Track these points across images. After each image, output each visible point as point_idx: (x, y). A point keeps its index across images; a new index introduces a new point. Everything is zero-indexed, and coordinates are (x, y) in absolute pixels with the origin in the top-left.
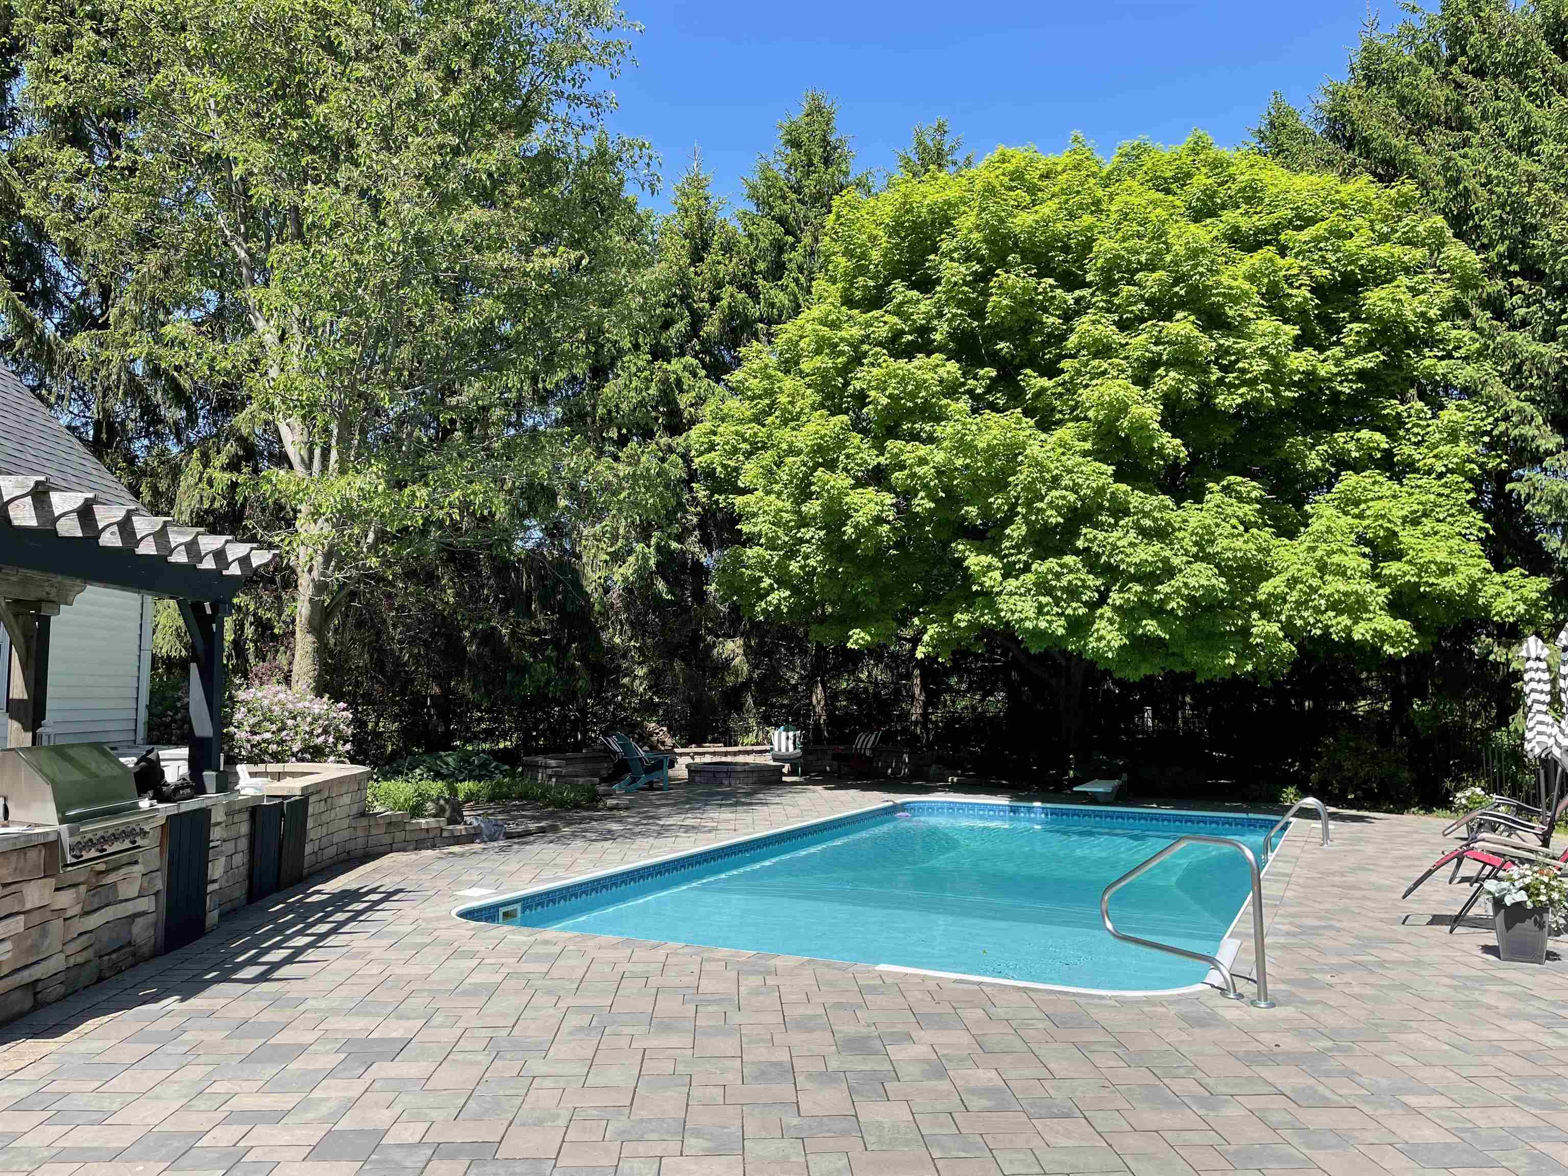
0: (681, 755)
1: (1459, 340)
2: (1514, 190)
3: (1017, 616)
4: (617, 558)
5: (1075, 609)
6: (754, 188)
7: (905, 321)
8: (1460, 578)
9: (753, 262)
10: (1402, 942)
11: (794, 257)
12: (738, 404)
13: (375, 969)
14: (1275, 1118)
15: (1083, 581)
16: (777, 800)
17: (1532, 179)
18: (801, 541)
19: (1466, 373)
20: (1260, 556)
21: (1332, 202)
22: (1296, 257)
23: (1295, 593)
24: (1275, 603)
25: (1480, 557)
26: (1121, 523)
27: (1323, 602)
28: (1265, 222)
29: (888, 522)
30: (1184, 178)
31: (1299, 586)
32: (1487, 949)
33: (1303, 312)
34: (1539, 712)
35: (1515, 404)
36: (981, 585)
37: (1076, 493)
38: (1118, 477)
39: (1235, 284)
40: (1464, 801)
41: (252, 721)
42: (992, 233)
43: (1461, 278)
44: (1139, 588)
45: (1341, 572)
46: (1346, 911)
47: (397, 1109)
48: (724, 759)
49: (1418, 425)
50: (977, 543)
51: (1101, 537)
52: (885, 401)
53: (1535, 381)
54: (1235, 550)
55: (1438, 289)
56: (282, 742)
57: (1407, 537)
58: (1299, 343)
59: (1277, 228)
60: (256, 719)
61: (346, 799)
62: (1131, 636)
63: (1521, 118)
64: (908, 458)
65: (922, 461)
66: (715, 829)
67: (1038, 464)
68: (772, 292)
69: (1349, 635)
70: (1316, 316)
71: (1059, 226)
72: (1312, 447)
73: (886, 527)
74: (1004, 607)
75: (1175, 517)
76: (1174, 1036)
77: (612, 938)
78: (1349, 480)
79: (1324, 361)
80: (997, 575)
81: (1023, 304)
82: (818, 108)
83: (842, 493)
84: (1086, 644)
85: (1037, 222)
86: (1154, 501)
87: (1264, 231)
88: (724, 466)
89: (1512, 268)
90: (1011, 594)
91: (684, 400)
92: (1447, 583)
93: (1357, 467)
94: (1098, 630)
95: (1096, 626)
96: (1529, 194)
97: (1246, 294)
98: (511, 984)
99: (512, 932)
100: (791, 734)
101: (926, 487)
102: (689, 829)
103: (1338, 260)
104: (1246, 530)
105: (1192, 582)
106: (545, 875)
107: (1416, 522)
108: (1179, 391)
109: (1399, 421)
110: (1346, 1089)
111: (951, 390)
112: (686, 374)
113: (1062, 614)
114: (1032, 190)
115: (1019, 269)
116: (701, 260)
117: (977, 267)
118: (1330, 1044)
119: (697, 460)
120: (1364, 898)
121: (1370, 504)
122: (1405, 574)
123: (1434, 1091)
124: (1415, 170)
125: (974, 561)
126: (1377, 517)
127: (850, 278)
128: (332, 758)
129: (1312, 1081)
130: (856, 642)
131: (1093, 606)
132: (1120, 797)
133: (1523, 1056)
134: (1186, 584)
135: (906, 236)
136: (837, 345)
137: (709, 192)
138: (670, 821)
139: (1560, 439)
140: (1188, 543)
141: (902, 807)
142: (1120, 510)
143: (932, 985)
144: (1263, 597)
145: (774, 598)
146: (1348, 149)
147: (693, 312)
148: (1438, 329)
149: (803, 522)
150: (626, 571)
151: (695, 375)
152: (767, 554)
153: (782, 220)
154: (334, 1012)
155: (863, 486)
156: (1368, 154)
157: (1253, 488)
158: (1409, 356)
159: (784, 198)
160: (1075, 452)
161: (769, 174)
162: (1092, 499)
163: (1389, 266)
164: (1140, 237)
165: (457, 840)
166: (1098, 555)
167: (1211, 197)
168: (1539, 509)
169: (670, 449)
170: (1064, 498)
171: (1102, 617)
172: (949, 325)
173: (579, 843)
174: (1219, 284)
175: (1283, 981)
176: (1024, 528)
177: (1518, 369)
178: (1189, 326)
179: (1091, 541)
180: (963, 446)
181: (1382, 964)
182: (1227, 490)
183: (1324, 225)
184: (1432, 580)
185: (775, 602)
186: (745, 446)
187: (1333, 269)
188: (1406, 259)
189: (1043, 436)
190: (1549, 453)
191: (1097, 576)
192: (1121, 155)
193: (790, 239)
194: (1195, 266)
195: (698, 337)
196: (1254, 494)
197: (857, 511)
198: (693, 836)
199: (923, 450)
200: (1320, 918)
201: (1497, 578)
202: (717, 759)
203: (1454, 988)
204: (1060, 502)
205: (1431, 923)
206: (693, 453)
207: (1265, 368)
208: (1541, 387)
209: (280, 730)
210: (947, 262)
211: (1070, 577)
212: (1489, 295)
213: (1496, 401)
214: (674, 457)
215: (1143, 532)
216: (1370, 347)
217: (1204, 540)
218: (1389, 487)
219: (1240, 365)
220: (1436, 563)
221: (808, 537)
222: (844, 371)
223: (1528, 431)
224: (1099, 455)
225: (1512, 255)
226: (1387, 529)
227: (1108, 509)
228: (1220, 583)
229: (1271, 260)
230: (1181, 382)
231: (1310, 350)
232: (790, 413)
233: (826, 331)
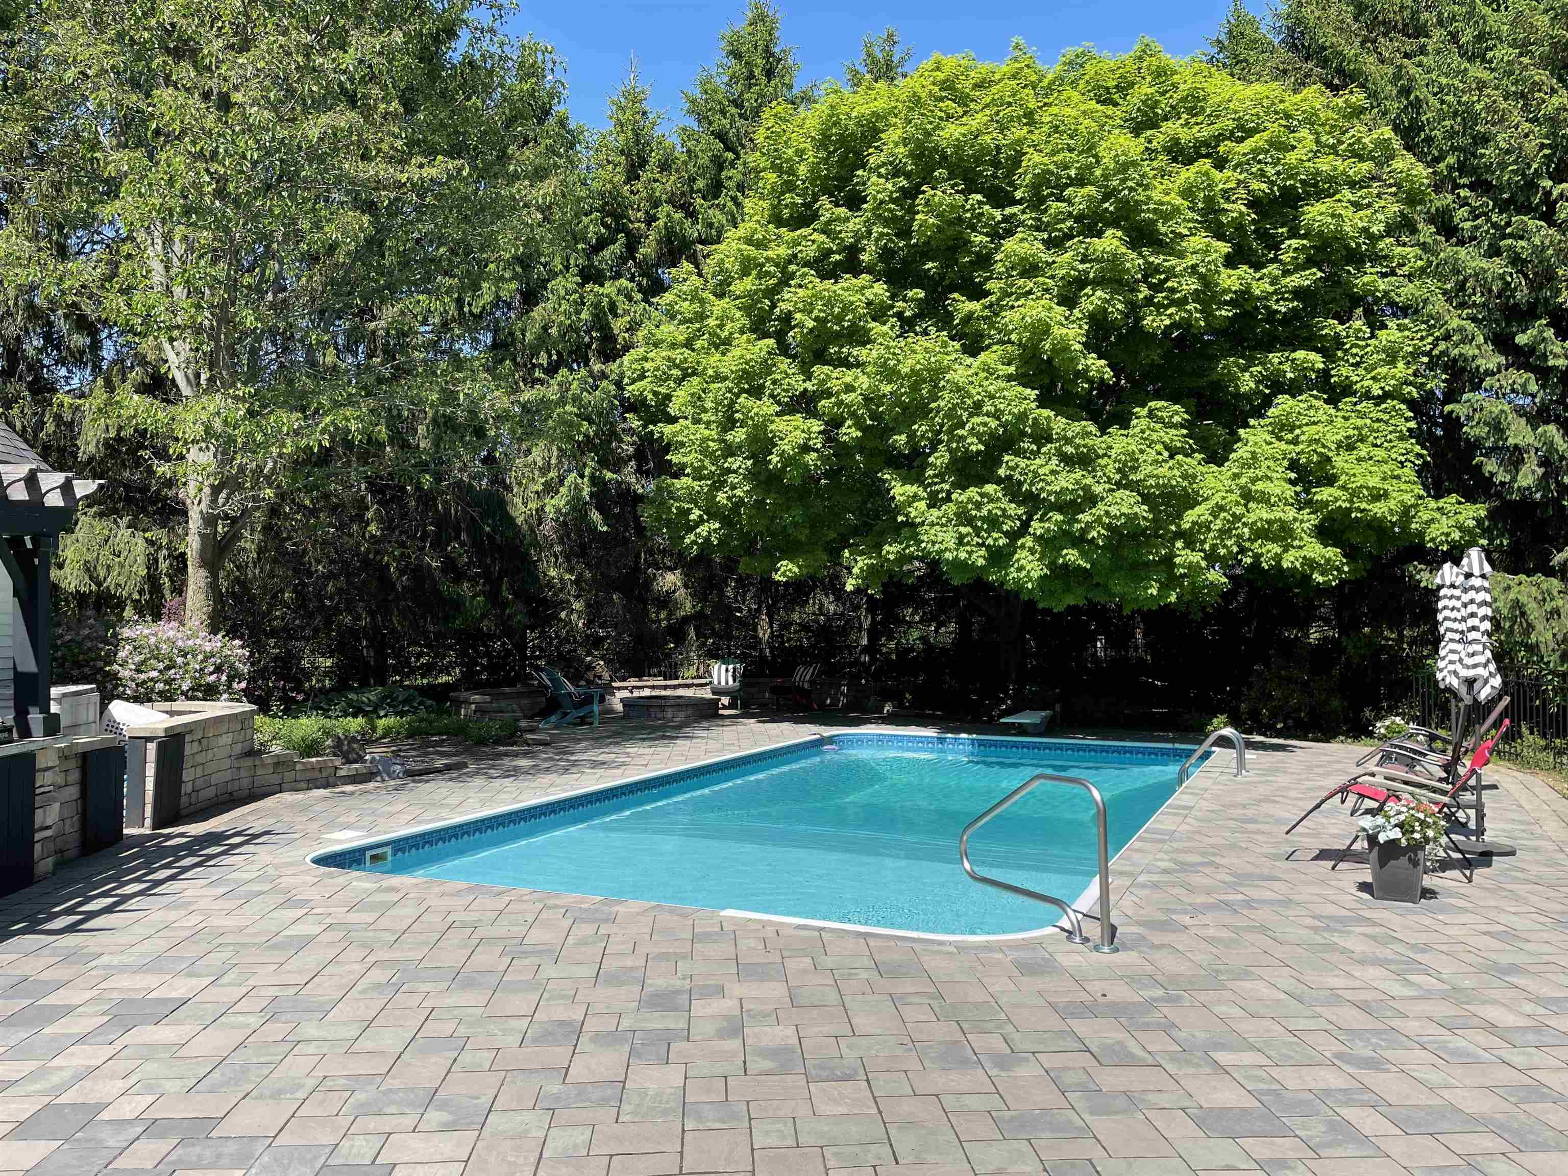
0: (619, 689)
1: (1404, 257)
2: (1464, 99)
3: (937, 546)
4: (550, 489)
5: (996, 540)
6: (693, 101)
7: (834, 239)
8: (1392, 504)
9: (692, 180)
10: (1279, 880)
11: (733, 175)
12: (672, 328)
13: (195, 919)
14: (1069, 1078)
15: (1004, 510)
16: (704, 734)
17: (1481, 85)
18: (729, 471)
19: (1408, 291)
20: (1185, 483)
21: (1276, 113)
22: (1234, 170)
23: (1218, 522)
24: (1199, 532)
25: (1415, 483)
26: (1044, 450)
27: (1246, 530)
28: (1205, 133)
29: (817, 451)
30: (1124, 87)
31: (1223, 515)
32: (1364, 887)
33: (1239, 226)
34: (1452, 640)
35: (1455, 323)
36: (907, 515)
37: (998, 419)
38: (1042, 402)
39: (1167, 199)
40: (1383, 731)
41: (137, 659)
42: (917, 147)
43: (1409, 193)
44: (1060, 517)
45: (1264, 499)
46: (1233, 847)
47: (133, 1079)
48: (663, 693)
49: (1357, 346)
50: (904, 471)
51: (1023, 465)
52: (810, 324)
53: (1478, 299)
54: (1158, 477)
55: (1383, 203)
56: (168, 682)
57: (1340, 462)
58: (1230, 262)
59: (1219, 138)
60: (142, 657)
61: (226, 739)
62: (1052, 566)
63: (1477, 22)
64: (834, 385)
65: (849, 388)
66: (623, 764)
67: (959, 389)
68: (710, 212)
69: (1279, 563)
70: (1254, 232)
71: (988, 138)
72: (1245, 369)
73: (814, 455)
74: (925, 538)
75: (1098, 442)
76: (999, 985)
77: (461, 885)
78: (1284, 404)
79: (1261, 278)
80: (922, 505)
81: (951, 223)
82: (761, 18)
83: (768, 419)
84: (1007, 574)
85: (964, 135)
86: (1077, 427)
87: (1206, 144)
88: (655, 394)
89: (1462, 181)
90: (932, 525)
91: (618, 325)
92: (1379, 509)
93: (1294, 389)
94: (1018, 560)
95: (1016, 556)
96: (1479, 101)
97: (1177, 210)
98: (327, 937)
99: (359, 879)
100: (731, 667)
101: (853, 415)
102: (596, 764)
103: (1278, 173)
104: (1172, 457)
105: (1114, 510)
106: (427, 816)
107: (1350, 448)
108: (1105, 310)
109: (1338, 342)
110: (1158, 1043)
111: (879, 313)
112: (621, 298)
113: (983, 545)
114: (963, 100)
115: (946, 186)
116: (638, 178)
117: (903, 182)
118: (1160, 992)
119: (630, 388)
120: (1258, 832)
121: (1305, 429)
122: (1336, 500)
123: (1252, 1048)
124: (1366, 80)
125: (900, 491)
126: (1311, 442)
127: (778, 193)
128: (225, 696)
129: (1122, 1036)
130: (784, 574)
131: (1014, 536)
132: (1049, 729)
133: (1363, 1007)
134: (1107, 513)
135: (835, 151)
136: (763, 265)
137: (645, 106)
138: (584, 757)
139: (1502, 360)
140: (1111, 470)
141: (830, 740)
142: (1042, 437)
143: (770, 932)
144: (1187, 526)
145: (703, 530)
146: (1307, 59)
147: (628, 233)
148: (1381, 245)
149: (730, 451)
150: (556, 504)
151: (630, 299)
152: (696, 485)
153: (721, 136)
154: (123, 969)
155: (792, 412)
156: (1324, 63)
157: (1177, 413)
158: (1349, 272)
159: (723, 112)
160: (998, 378)
161: (708, 86)
162: (1013, 425)
163: (1331, 179)
164: (1071, 150)
165: (354, 779)
166: (1020, 484)
167: (1153, 108)
168: (1477, 431)
169: (604, 376)
170: (985, 424)
171: (1023, 546)
172: (876, 245)
173: (479, 781)
174: (1149, 198)
175: (1139, 923)
176: (947, 455)
177: (1461, 286)
178: (1116, 242)
179: (1013, 469)
180: (888, 373)
181: (1249, 904)
182: (1151, 415)
183: (1266, 135)
184: (1363, 505)
185: (705, 534)
186: (676, 372)
187: (1272, 183)
188: (1351, 173)
189: (970, 360)
190: (1490, 373)
191: (1019, 503)
192: (1065, 64)
193: (730, 155)
194: (1124, 181)
195: (634, 259)
196: (1176, 419)
197: (781, 439)
198: (600, 772)
199: (849, 376)
200: (1203, 854)
201: (1433, 504)
202: (656, 693)
203: (1315, 929)
204: (982, 429)
205: (1316, 858)
206: (626, 381)
207: (1193, 287)
208: (1484, 305)
209: (168, 668)
210: (874, 179)
211: (990, 507)
212: (1437, 209)
213: (1437, 320)
214: (605, 383)
215: (1066, 459)
216: (1310, 262)
217: (1128, 466)
218: (1324, 410)
219: (1169, 284)
220: (1367, 488)
221: (735, 467)
222: (772, 293)
223: (1469, 350)
224: (1023, 379)
225: (1462, 168)
226: (1321, 455)
227: (1030, 436)
228: (1143, 510)
229: (1206, 174)
230: (1107, 301)
231: (1245, 267)
232: (719, 337)
233: (752, 251)
